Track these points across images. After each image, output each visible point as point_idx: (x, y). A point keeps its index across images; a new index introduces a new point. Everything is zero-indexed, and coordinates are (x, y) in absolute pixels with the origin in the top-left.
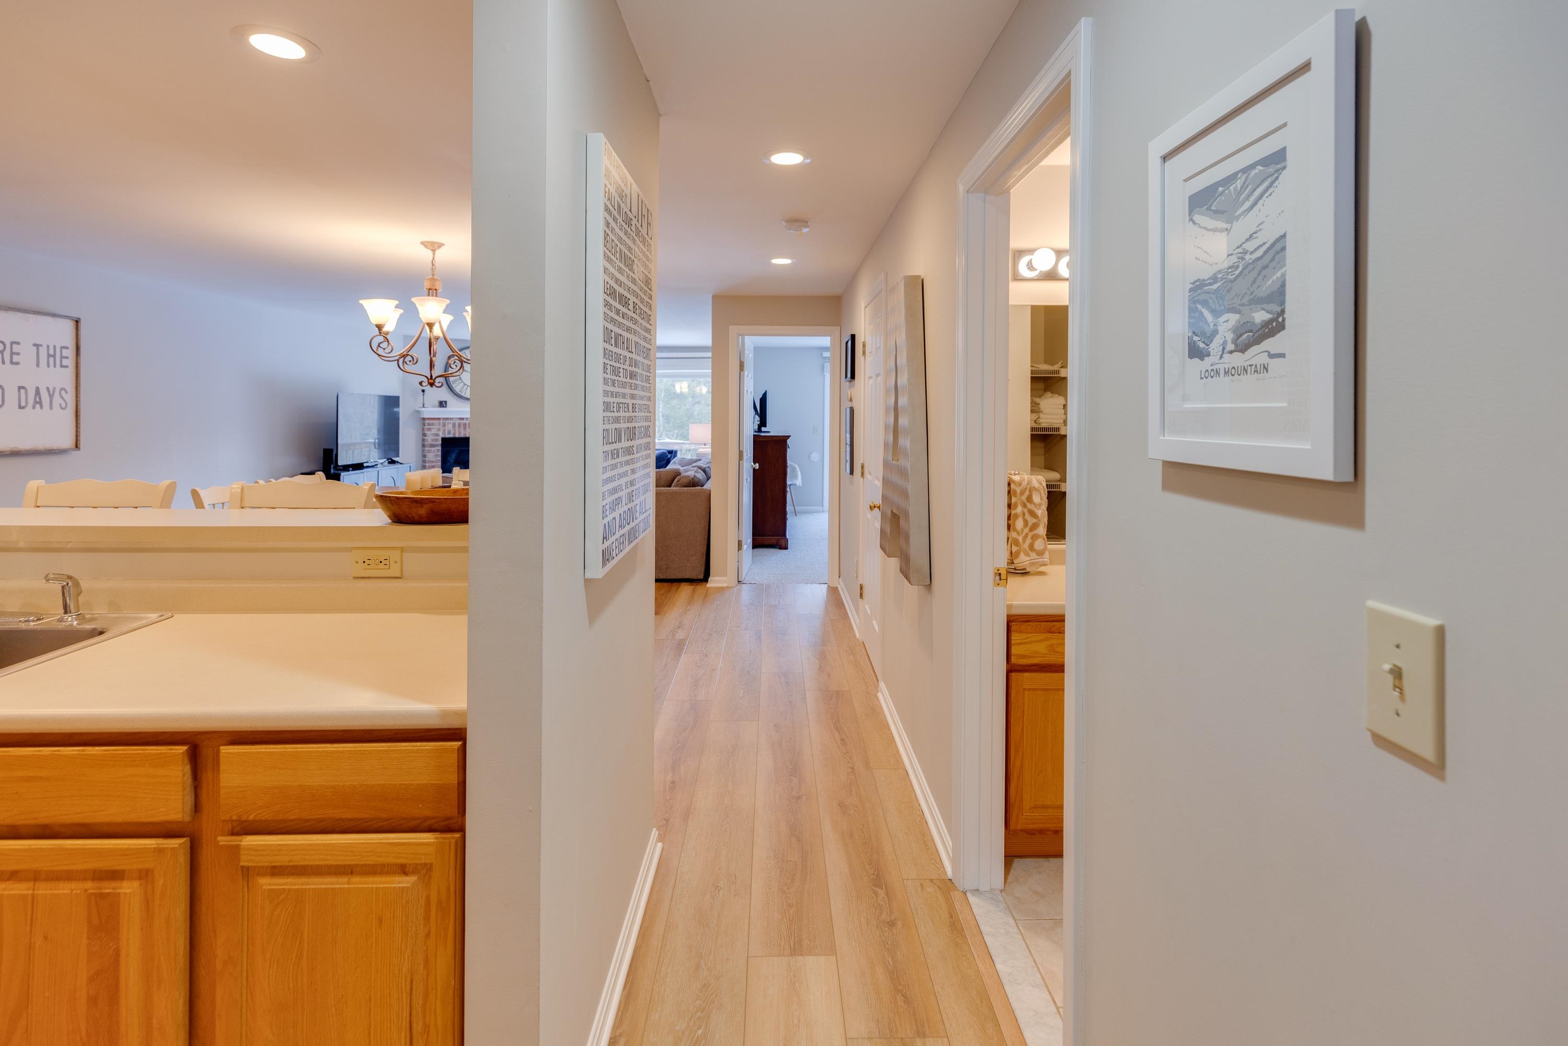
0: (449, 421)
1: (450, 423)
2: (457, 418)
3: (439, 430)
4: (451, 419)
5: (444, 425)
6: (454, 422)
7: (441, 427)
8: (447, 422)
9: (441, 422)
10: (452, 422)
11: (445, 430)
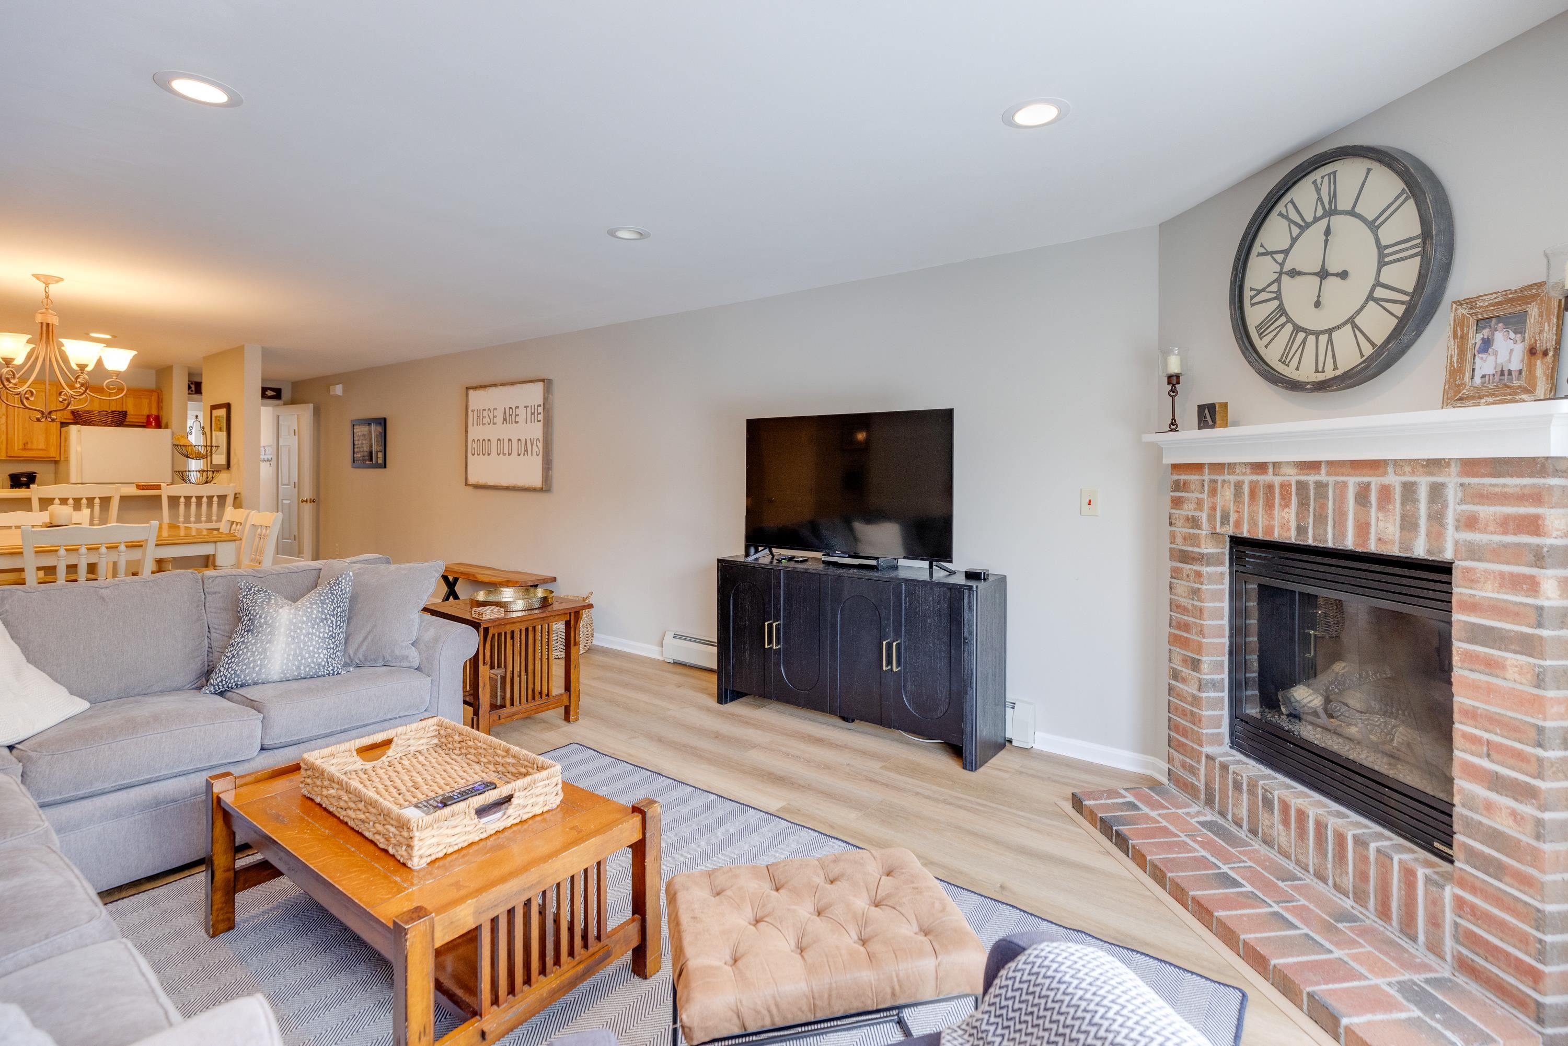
0: (1226, 477)
1: (1229, 482)
2: (1245, 464)
3: (1199, 504)
4: (1231, 467)
5: (1213, 492)
6: (1240, 478)
7: (1205, 496)
8: (1220, 478)
9: (1207, 477)
10: (1233, 478)
11: (1214, 509)
